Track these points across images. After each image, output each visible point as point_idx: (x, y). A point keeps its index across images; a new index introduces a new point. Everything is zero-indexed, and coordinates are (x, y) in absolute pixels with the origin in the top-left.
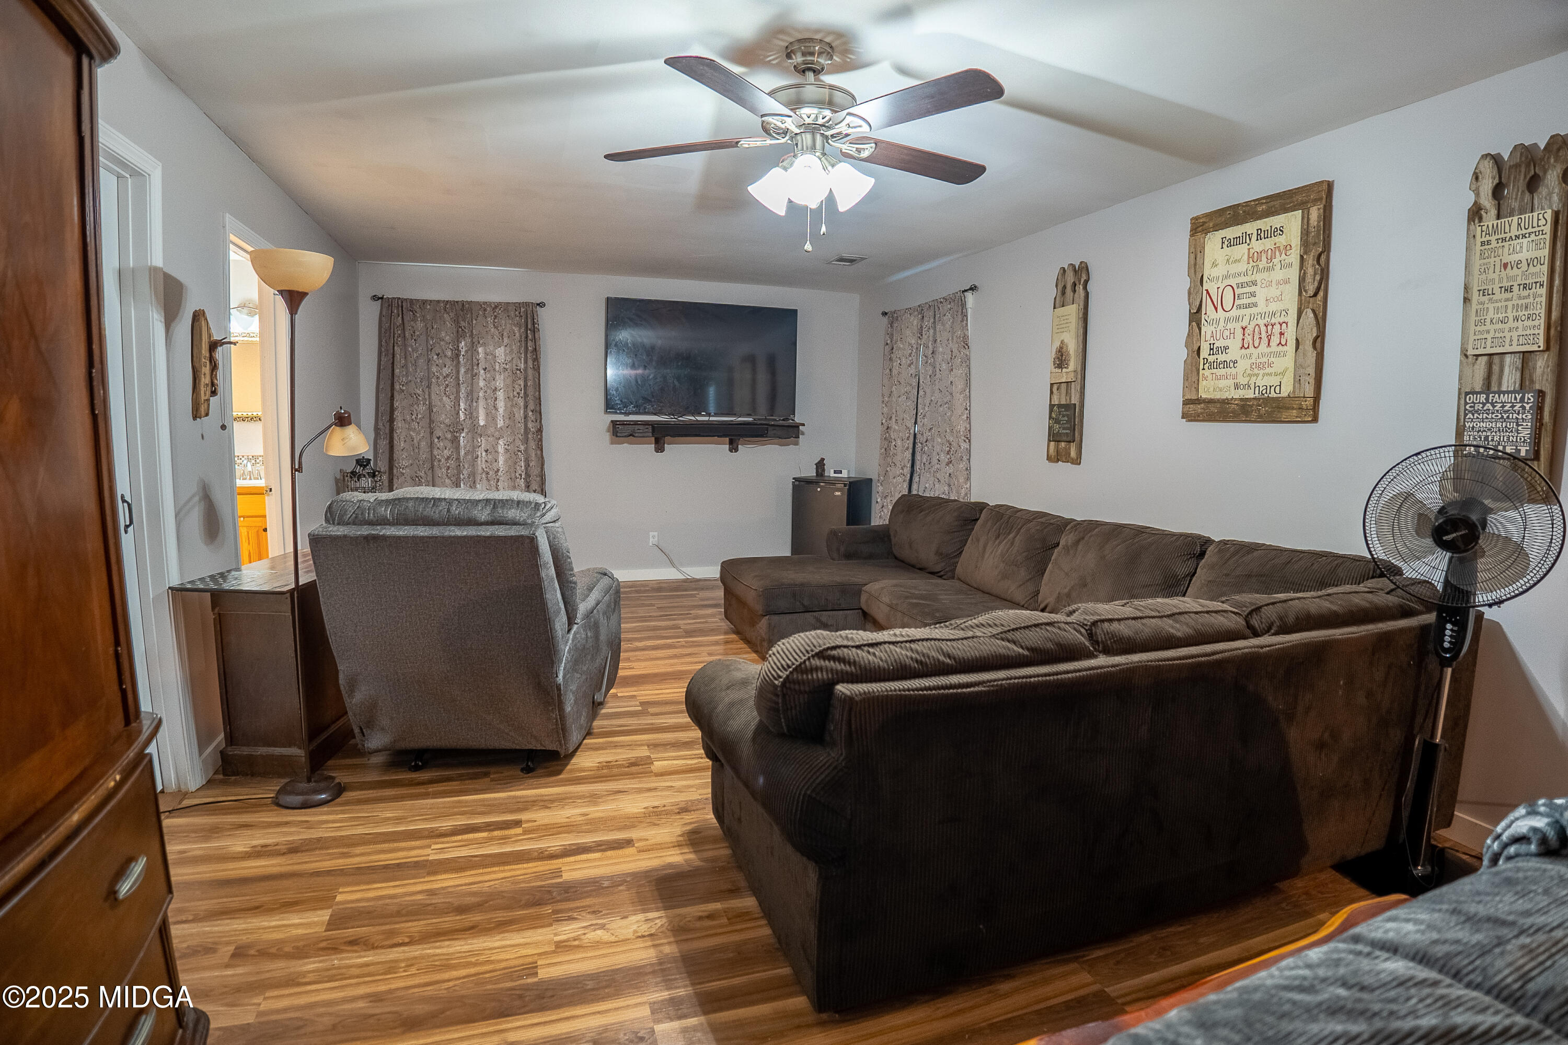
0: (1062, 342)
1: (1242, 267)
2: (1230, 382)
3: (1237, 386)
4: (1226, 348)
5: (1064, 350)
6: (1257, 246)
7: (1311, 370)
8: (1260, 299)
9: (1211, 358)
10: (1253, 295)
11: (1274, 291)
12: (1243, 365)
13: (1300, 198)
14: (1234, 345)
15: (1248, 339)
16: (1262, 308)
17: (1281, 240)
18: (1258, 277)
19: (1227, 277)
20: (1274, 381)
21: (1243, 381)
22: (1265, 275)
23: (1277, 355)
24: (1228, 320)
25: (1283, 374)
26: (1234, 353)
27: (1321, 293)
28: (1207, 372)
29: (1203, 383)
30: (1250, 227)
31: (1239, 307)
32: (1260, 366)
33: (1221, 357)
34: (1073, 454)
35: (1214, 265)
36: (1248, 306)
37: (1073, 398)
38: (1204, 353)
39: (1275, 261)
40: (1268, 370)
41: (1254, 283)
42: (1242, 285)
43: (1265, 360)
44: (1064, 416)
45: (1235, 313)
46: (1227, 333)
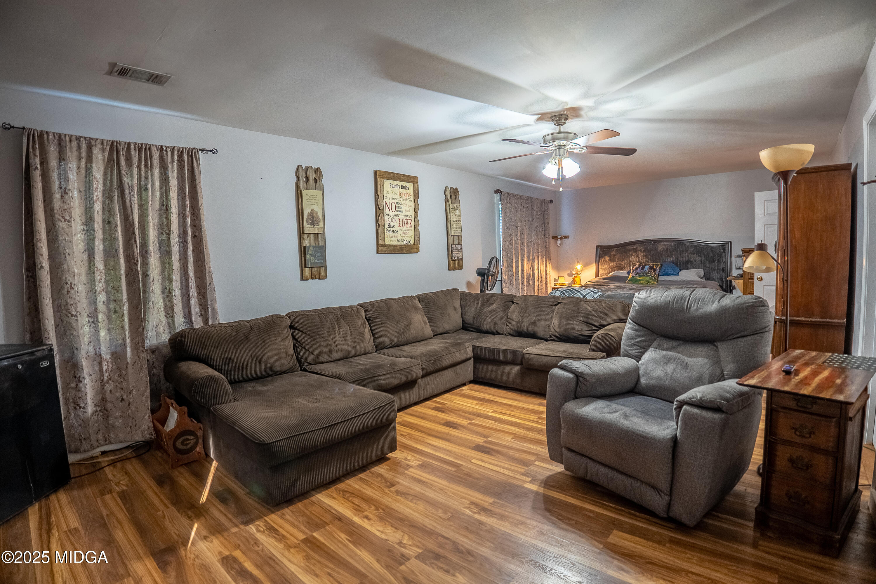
0: (312, 210)
1: (397, 197)
2: (396, 239)
3: (398, 240)
4: (394, 226)
5: (315, 214)
6: (402, 191)
8: (403, 210)
9: (389, 229)
10: (401, 208)
11: (408, 208)
12: (400, 233)
13: (413, 179)
14: (396, 225)
15: (401, 223)
16: (404, 213)
17: (408, 191)
18: (403, 202)
19: (393, 199)
20: (408, 239)
21: (400, 238)
22: (405, 202)
23: (410, 230)
24: (394, 215)
25: (411, 237)
26: (396, 228)
28: (388, 234)
29: (386, 239)
30: (400, 183)
31: (397, 211)
32: (405, 233)
33: (392, 229)
34: (323, 273)
35: (388, 193)
36: (400, 212)
38: (386, 227)
39: (407, 198)
40: (407, 235)
41: (401, 204)
42: (397, 203)
43: (406, 232)
44: (318, 252)
45: (396, 213)
46: (394, 220)
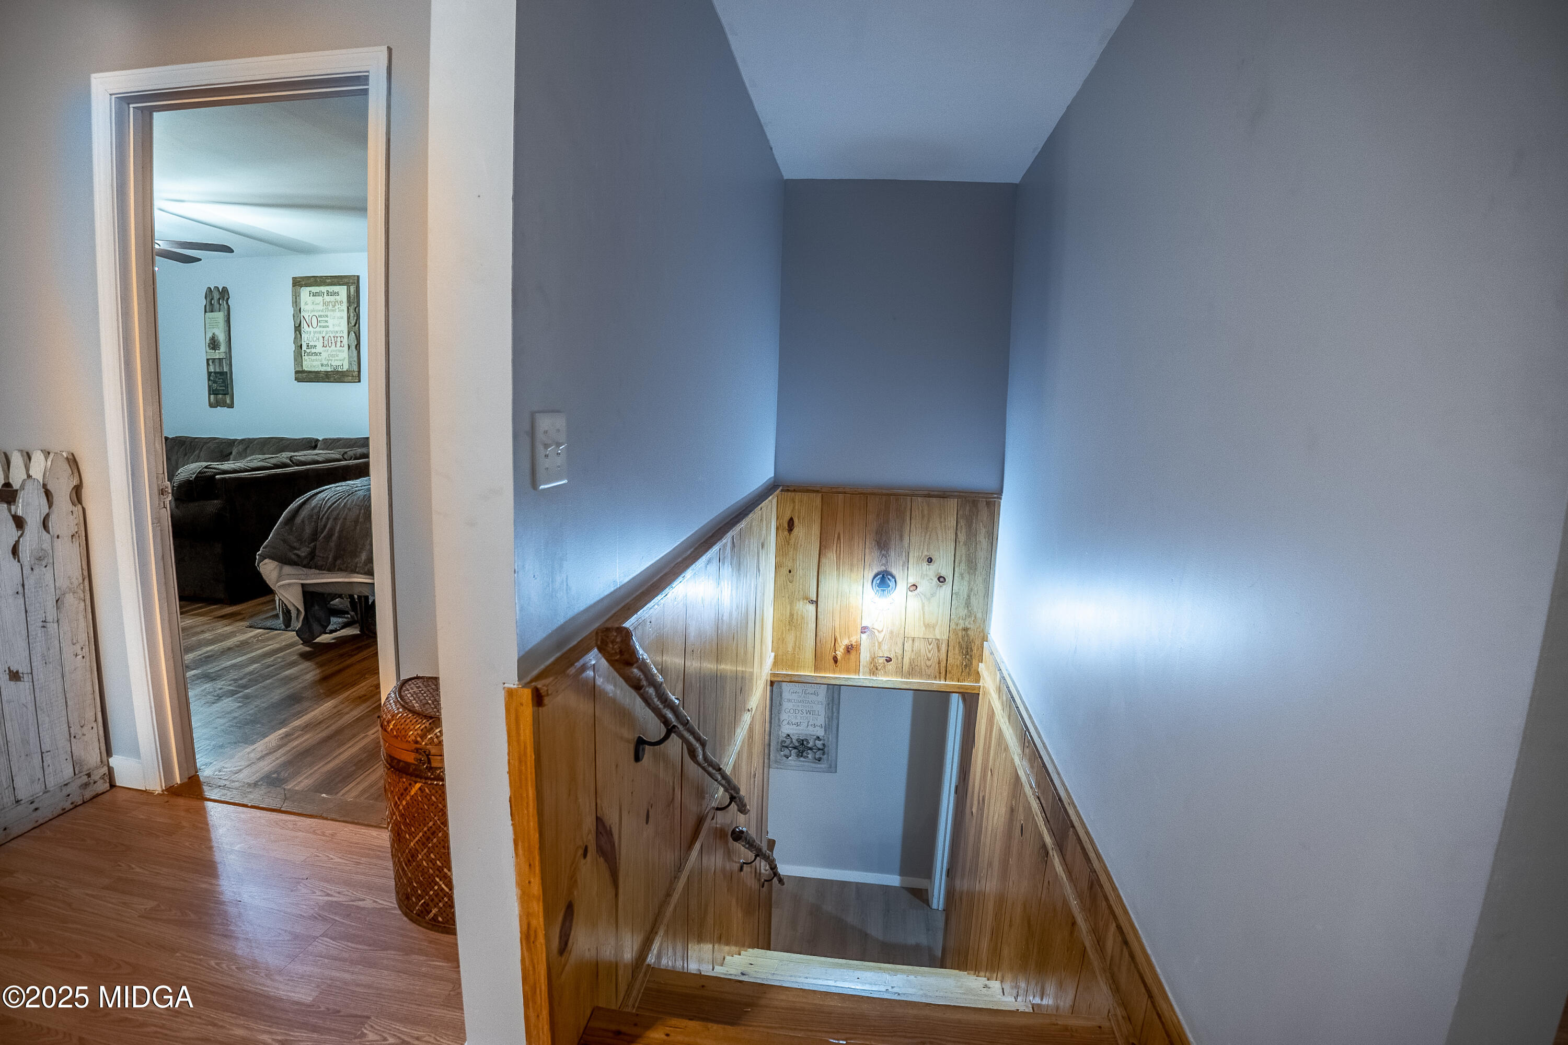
0: (214, 334)
1: (320, 307)
2: (319, 363)
3: (322, 365)
4: (315, 346)
5: (216, 338)
6: (327, 298)
7: (356, 359)
8: (330, 324)
9: (308, 351)
10: (326, 322)
11: (336, 321)
12: (324, 355)
13: (346, 280)
14: (319, 345)
15: (326, 343)
16: (331, 328)
17: (338, 298)
18: (329, 313)
19: (313, 311)
20: (339, 363)
21: (325, 362)
22: (332, 313)
23: (340, 351)
24: (315, 332)
25: (343, 360)
26: (319, 349)
27: (357, 325)
28: (306, 357)
29: (304, 363)
30: (324, 289)
31: (320, 326)
32: (332, 356)
33: (313, 350)
34: (228, 401)
35: (306, 304)
36: (324, 327)
37: (225, 368)
38: (304, 348)
39: (336, 307)
40: (337, 358)
41: (327, 316)
42: (320, 316)
43: (334, 353)
44: (219, 379)
45: (318, 329)
46: (315, 339)
